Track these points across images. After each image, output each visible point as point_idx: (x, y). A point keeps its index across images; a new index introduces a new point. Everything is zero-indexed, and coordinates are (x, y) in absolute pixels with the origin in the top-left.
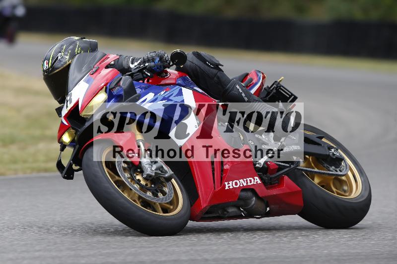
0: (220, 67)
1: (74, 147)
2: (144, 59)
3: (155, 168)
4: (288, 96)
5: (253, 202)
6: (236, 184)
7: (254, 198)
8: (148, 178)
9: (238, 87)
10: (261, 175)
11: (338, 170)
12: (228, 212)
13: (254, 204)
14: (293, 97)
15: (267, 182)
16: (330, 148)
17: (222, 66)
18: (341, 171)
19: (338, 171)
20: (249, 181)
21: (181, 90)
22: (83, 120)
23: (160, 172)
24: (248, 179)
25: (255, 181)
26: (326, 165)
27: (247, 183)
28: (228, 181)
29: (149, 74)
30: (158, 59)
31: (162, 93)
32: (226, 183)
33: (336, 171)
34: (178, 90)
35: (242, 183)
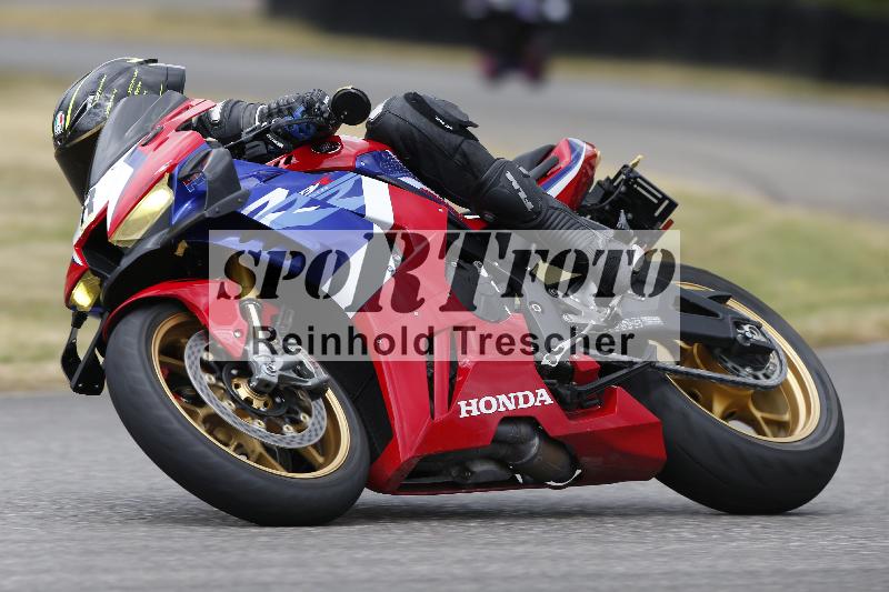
0: (469, 129)
1: (101, 315)
2: (269, 108)
3: (280, 366)
4: (656, 201)
5: (534, 450)
6: (488, 405)
7: (536, 441)
8: (262, 389)
9: (509, 176)
10: (553, 384)
11: (760, 374)
12: (473, 473)
13: (536, 455)
14: (667, 202)
15: (569, 400)
16: (740, 322)
17: (476, 126)
18: (767, 377)
19: (761, 376)
20: (521, 400)
21: (359, 182)
22: (117, 253)
23: (294, 376)
24: (520, 394)
25: (539, 399)
26: (730, 365)
27: (517, 404)
28: (467, 398)
29: (281, 145)
30: (302, 108)
31: (312, 188)
32: (462, 404)
33: (756, 378)
34: (351, 183)
35: (505, 403)
